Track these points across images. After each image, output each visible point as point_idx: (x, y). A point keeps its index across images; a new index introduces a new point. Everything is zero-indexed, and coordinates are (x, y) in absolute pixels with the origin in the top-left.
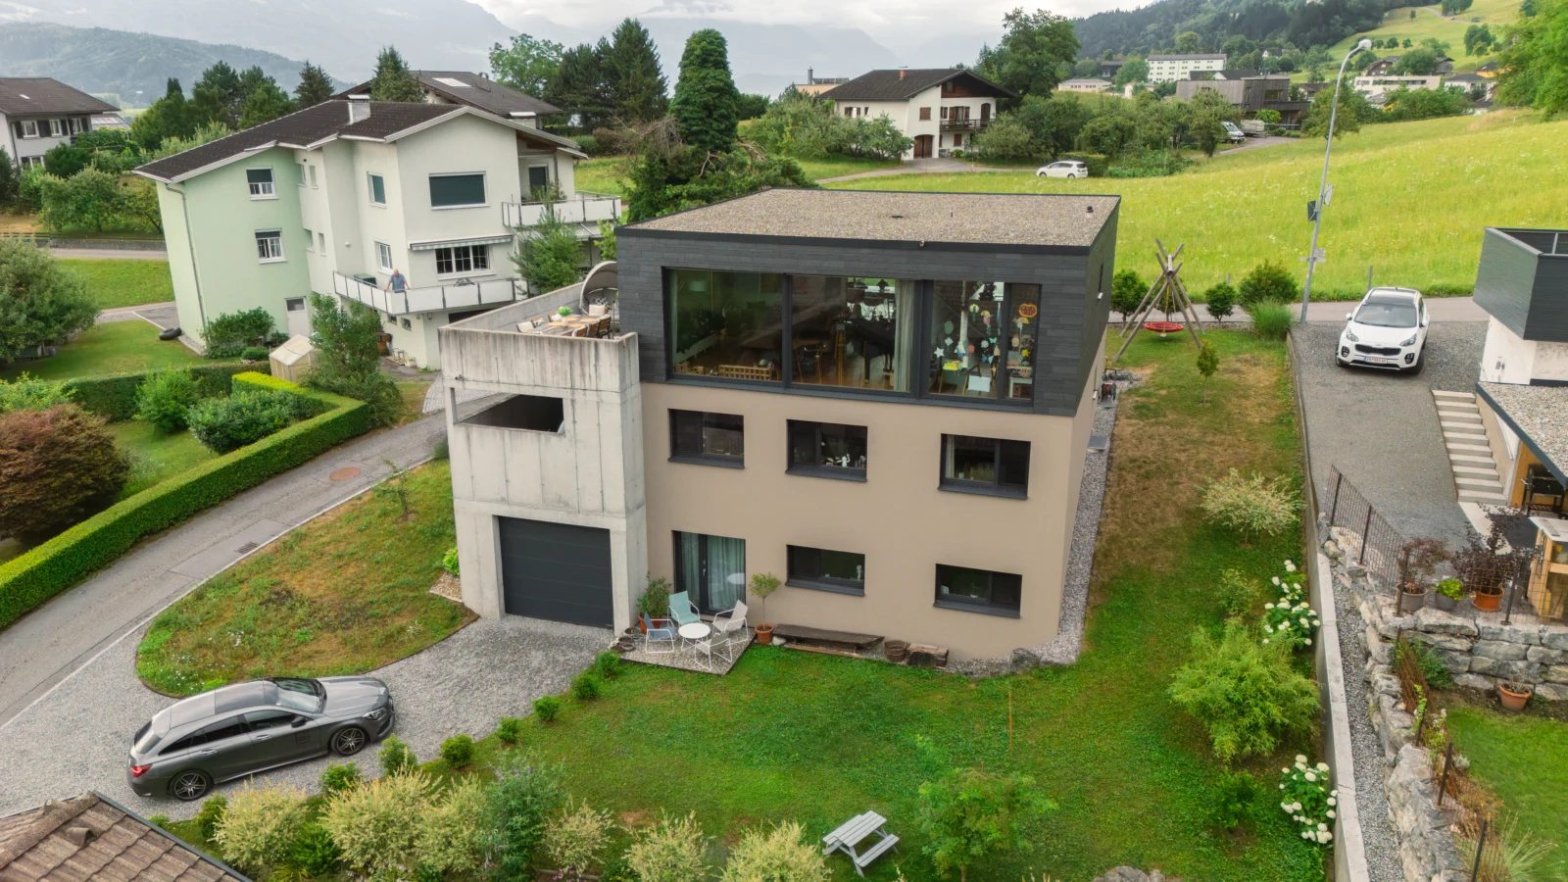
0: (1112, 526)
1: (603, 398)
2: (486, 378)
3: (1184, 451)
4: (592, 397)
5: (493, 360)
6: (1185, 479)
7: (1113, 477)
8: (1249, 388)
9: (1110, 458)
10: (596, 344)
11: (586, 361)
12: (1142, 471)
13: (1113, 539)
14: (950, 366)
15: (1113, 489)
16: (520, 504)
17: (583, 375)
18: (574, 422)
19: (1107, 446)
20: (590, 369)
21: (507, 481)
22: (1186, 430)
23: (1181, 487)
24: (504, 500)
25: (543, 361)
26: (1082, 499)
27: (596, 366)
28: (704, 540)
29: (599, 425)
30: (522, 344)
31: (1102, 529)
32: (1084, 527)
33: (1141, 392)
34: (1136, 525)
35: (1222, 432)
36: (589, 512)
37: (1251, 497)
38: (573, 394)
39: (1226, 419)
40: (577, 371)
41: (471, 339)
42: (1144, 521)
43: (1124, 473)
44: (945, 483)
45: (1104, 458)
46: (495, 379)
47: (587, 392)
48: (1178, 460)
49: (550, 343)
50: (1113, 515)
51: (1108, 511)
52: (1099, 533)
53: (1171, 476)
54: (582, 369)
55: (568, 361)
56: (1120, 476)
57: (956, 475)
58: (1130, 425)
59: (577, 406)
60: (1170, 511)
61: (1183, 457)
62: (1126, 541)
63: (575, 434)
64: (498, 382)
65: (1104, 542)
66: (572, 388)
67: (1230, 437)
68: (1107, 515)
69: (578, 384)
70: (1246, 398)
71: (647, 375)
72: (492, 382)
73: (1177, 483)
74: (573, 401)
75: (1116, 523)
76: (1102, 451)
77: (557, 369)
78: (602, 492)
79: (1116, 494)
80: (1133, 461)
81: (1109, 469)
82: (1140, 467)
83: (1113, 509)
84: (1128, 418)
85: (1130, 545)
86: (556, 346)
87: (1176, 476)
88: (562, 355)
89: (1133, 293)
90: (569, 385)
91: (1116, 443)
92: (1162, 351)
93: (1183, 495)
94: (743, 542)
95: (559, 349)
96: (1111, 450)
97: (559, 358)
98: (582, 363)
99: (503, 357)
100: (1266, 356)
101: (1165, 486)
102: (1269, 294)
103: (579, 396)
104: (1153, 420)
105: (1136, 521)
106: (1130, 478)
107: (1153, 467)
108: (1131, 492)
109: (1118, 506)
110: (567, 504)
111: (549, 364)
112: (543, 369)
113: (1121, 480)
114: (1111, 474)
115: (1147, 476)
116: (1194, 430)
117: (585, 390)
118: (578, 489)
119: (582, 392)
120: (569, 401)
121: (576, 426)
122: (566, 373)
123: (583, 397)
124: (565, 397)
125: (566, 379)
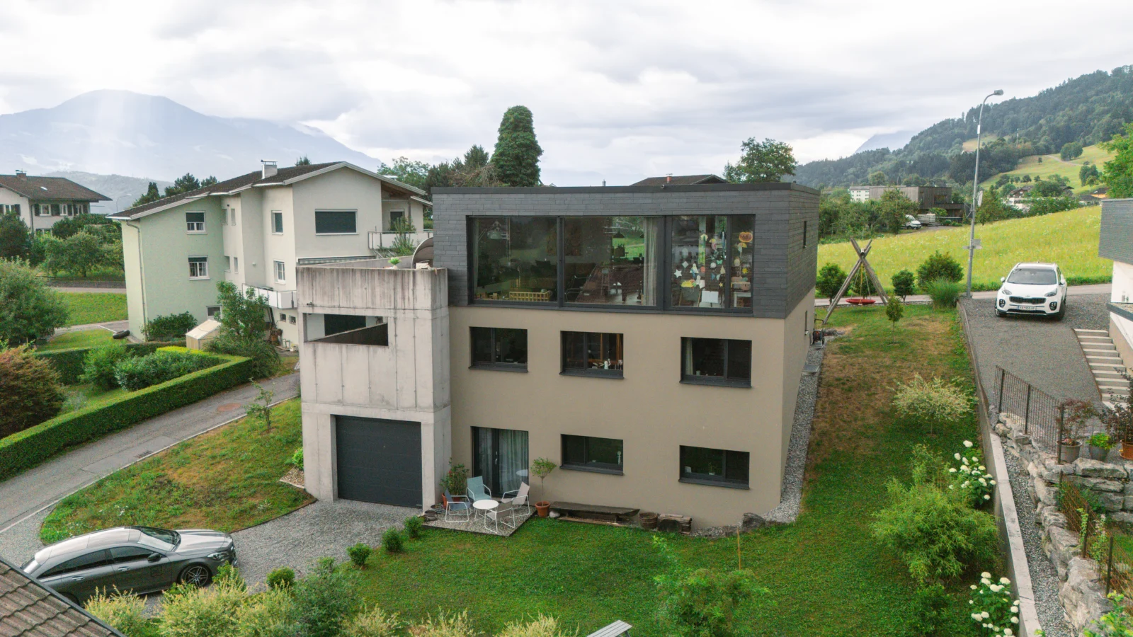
0: (823, 424)
1: (418, 315)
2: (330, 304)
3: (878, 372)
4: (410, 314)
5: (336, 289)
6: (880, 391)
7: (823, 391)
8: (929, 334)
9: (820, 379)
10: (414, 273)
11: (406, 288)
12: (846, 387)
13: (824, 434)
14: (687, 284)
15: (823, 399)
16: (353, 405)
17: (403, 298)
18: (396, 335)
19: (817, 370)
20: (409, 293)
21: (343, 386)
22: (879, 360)
23: (877, 396)
24: (340, 402)
25: (373, 289)
26: (798, 407)
27: (413, 290)
28: (497, 433)
29: (414, 337)
30: (358, 275)
31: (815, 427)
32: (800, 425)
33: (845, 340)
34: (842, 423)
35: (909, 361)
36: (405, 409)
37: (933, 394)
38: (395, 313)
39: (911, 352)
40: (399, 295)
41: (320, 274)
42: (849, 420)
43: (832, 388)
44: (684, 378)
45: (815, 379)
46: (336, 304)
47: (406, 311)
48: (874, 379)
49: (379, 274)
50: (823, 416)
51: (819, 414)
52: (813, 429)
53: (869, 389)
54: (403, 293)
55: (393, 287)
56: (828, 390)
57: (695, 373)
58: (835, 358)
59: (399, 322)
60: (870, 412)
61: (878, 377)
62: (834, 435)
63: (396, 346)
64: (339, 307)
65: (816, 435)
66: (395, 309)
67: (915, 364)
68: (818, 417)
69: (399, 306)
70: (927, 340)
71: (453, 301)
72: (334, 307)
73: (874, 394)
74: (395, 319)
75: (826, 422)
76: (813, 374)
77: (384, 293)
78: (416, 391)
79: (825, 402)
80: (838, 380)
81: (819, 386)
82: (844, 384)
83: (823, 412)
84: (833, 354)
85: (838, 437)
86: (384, 276)
87: (873, 389)
88: (388, 282)
89: (836, 279)
90: (392, 307)
91: (824, 369)
92: (860, 316)
93: (880, 402)
94: (526, 433)
95: (386, 279)
96: (821, 373)
97: (386, 285)
98: (403, 289)
99: (344, 287)
100: (941, 316)
101: (864, 397)
102: (941, 275)
103: (400, 314)
104: (853, 355)
105: (841, 420)
106: (837, 391)
107: (854, 384)
108: (838, 401)
109: (827, 410)
110: (388, 403)
111: (378, 290)
112: (373, 295)
113: (829, 393)
114: (820, 389)
115: (850, 390)
116: (886, 360)
117: (404, 309)
118: (397, 390)
119: (402, 311)
120: (392, 319)
121: (397, 338)
122: (390, 298)
123: (403, 315)
124: (389, 315)
125: (390, 302)
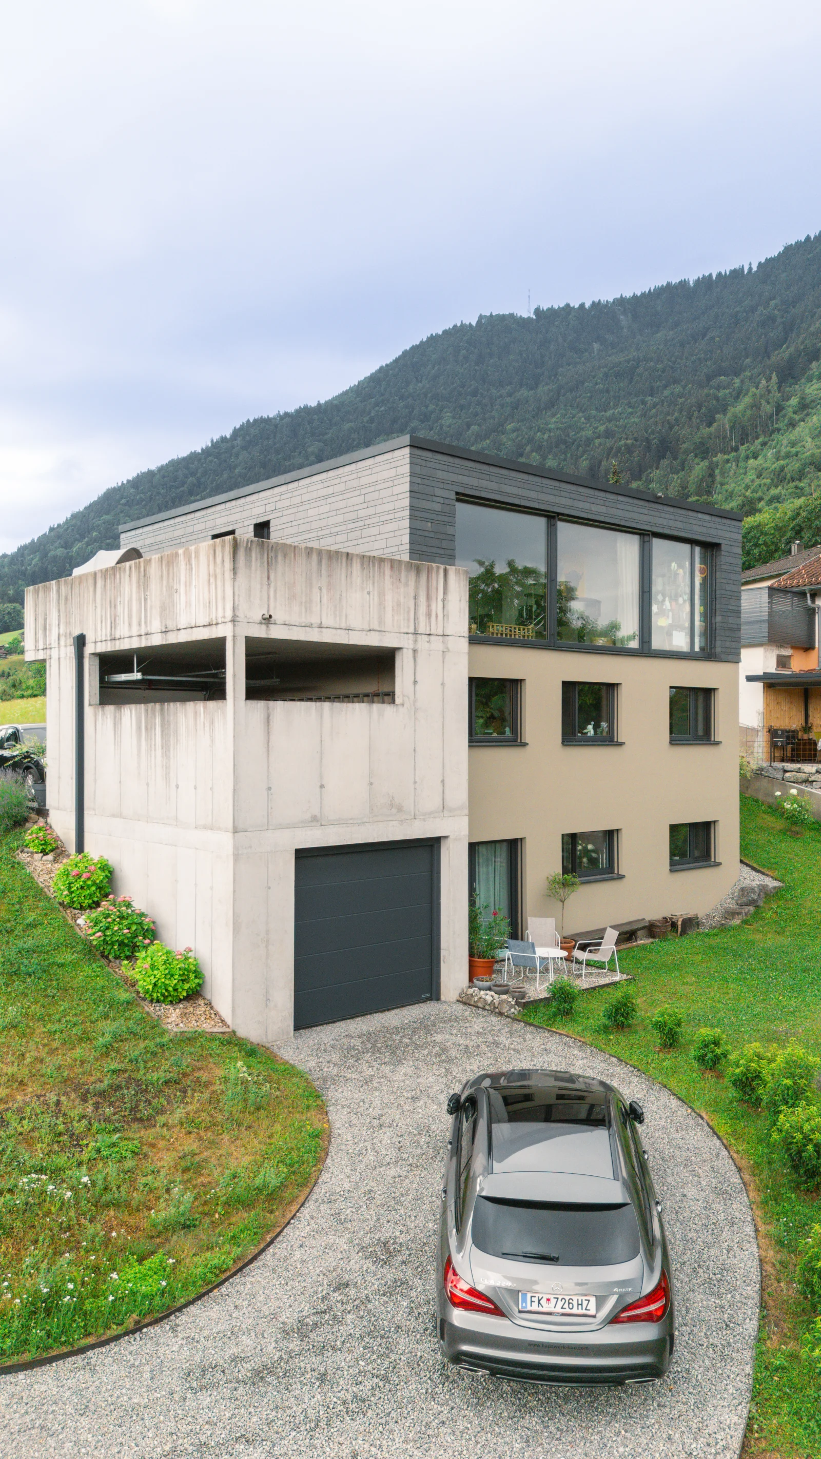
1: (450, 646)
2: (303, 620)
4: (437, 644)
5: (316, 591)
10: (446, 571)
11: (433, 596)
16: (339, 822)
17: (429, 615)
18: (415, 682)
20: (436, 607)
21: (322, 786)
24: (315, 820)
25: (382, 594)
27: (444, 600)
29: (443, 684)
30: (356, 566)
36: (425, 816)
38: (416, 641)
40: (422, 609)
41: (285, 556)
46: (315, 620)
47: (432, 638)
49: (392, 567)
54: (429, 606)
55: (412, 594)
59: (419, 658)
63: (415, 701)
64: (320, 627)
66: (415, 633)
69: (422, 626)
72: (311, 626)
74: (415, 651)
77: (399, 605)
78: (443, 781)
86: (400, 571)
88: (407, 584)
90: (411, 630)
95: (403, 579)
97: (402, 589)
98: (428, 598)
99: (330, 586)
103: (423, 643)
110: (400, 809)
111: (389, 597)
112: (381, 604)
117: (430, 635)
118: (415, 782)
119: (425, 638)
120: (411, 652)
121: (417, 686)
122: (409, 612)
123: (427, 645)
124: (406, 646)
125: (408, 620)
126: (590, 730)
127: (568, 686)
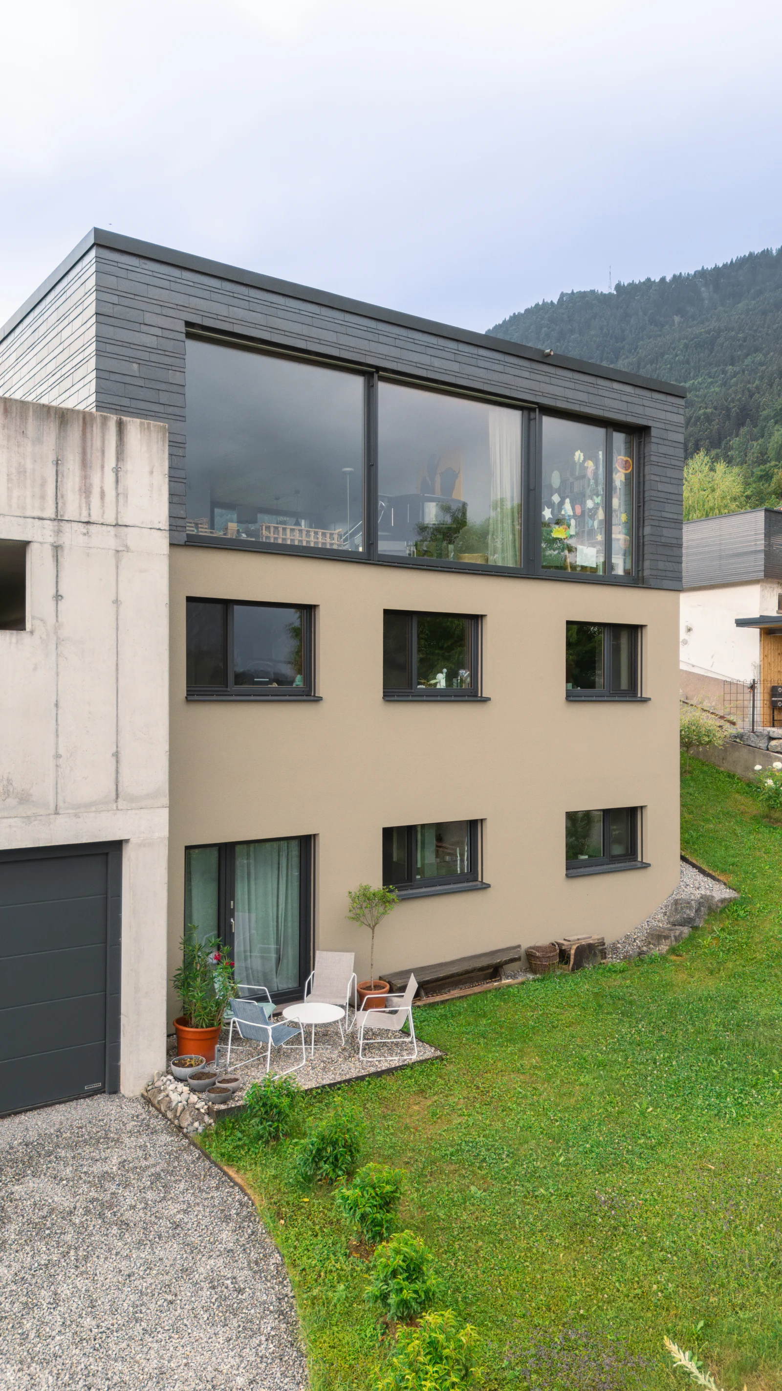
1: (130, 543)
4: (104, 539)
10: (120, 425)
11: (95, 457)
14: (558, 532)
17: (86, 491)
18: (58, 597)
20: (102, 479)
27: (117, 471)
29: (116, 602)
36: (80, 809)
38: (58, 532)
40: (72, 480)
47: (92, 528)
54: (85, 477)
55: (52, 457)
59: (67, 559)
63: (58, 626)
66: (58, 519)
69: (73, 508)
74: (57, 548)
77: (22, 471)
78: (116, 755)
86: (23, 418)
88: (38, 441)
90: (50, 512)
94: (312, 842)
95: (31, 432)
97: (29, 449)
98: (85, 464)
103: (72, 536)
110: (24, 799)
117: (88, 523)
118: (58, 756)
119: (81, 528)
120: (48, 551)
121: (62, 605)
122: (43, 484)
123: (82, 539)
124: (35, 539)
125: (43, 497)
126: (441, 680)
127: (393, 618)
